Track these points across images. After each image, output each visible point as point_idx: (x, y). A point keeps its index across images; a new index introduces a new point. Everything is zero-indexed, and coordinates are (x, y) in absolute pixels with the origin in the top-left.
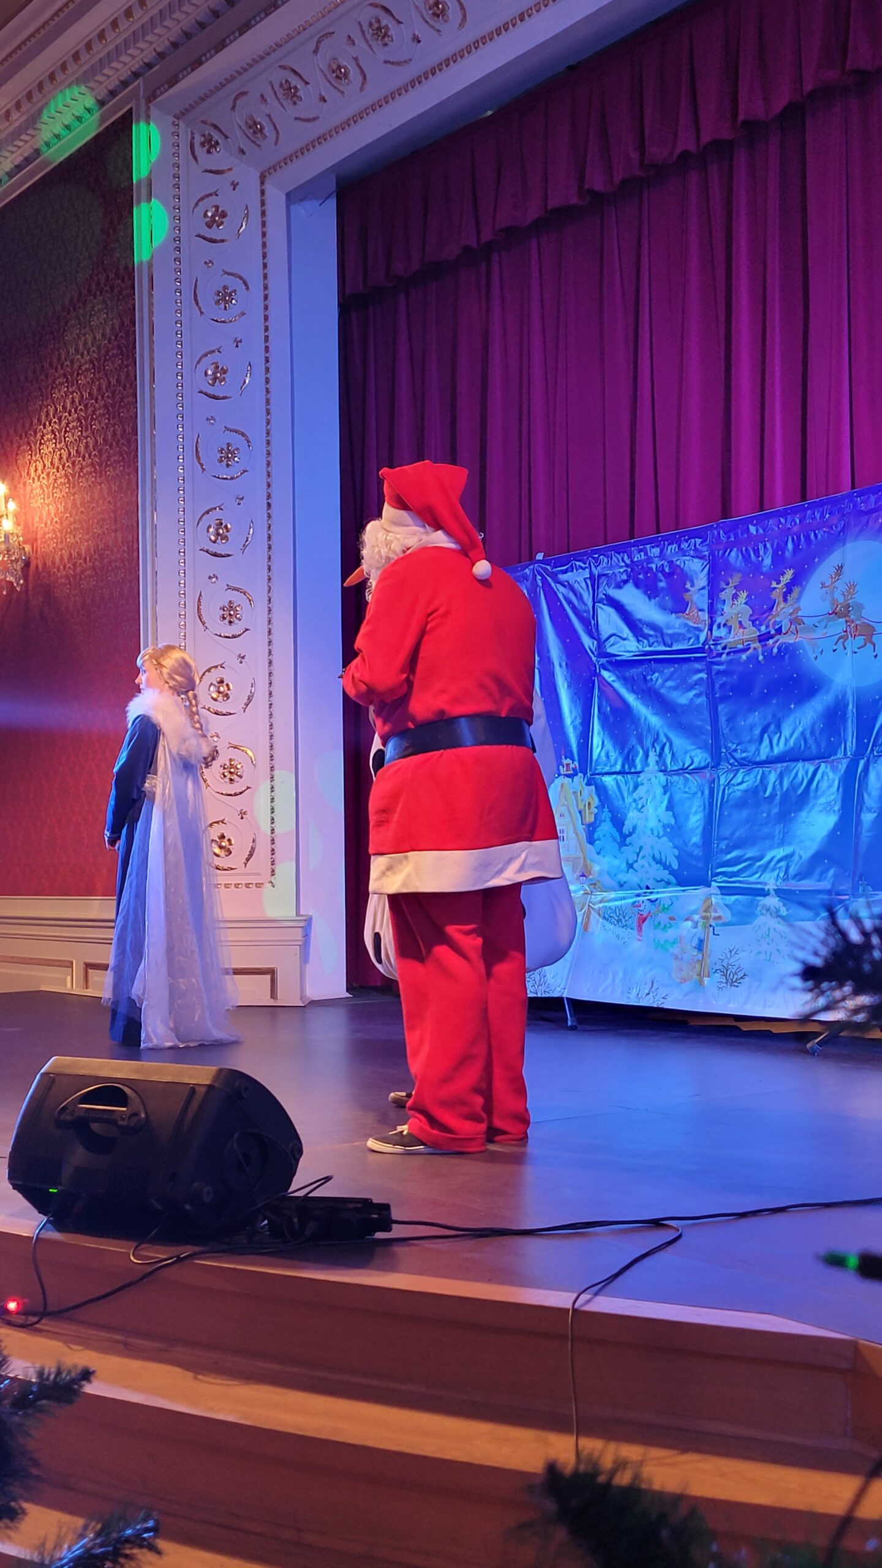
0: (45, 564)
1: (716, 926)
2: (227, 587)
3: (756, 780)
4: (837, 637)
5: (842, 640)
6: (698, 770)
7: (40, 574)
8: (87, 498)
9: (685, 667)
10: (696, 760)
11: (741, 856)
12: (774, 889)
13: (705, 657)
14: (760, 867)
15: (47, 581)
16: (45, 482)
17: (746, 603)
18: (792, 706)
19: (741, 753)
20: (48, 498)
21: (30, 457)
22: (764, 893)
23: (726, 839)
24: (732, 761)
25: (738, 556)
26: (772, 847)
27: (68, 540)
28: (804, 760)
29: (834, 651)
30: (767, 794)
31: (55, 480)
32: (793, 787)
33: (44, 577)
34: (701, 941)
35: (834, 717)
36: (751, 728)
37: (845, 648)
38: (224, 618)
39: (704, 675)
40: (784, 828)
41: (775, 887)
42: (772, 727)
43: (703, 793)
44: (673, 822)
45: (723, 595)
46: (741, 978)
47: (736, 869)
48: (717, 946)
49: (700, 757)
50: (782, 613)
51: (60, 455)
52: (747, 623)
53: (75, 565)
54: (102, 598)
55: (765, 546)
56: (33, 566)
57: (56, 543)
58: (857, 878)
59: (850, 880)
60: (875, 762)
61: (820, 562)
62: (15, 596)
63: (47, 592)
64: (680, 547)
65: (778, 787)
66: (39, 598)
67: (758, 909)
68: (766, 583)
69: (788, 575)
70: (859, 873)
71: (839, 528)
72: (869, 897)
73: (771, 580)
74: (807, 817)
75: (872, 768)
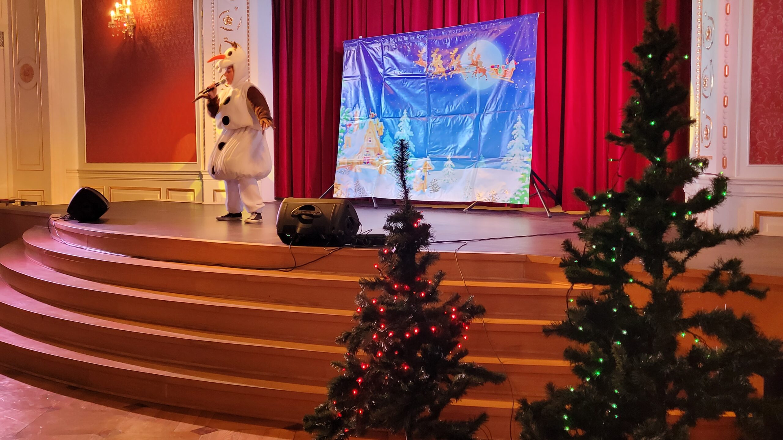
0: (144, 28)
1: (429, 171)
3: (444, 121)
4: (473, 72)
5: (475, 74)
6: (422, 117)
7: (141, 32)
9: (418, 80)
10: (422, 114)
11: (438, 147)
13: (425, 77)
14: (445, 151)
15: (145, 35)
17: (441, 59)
18: (457, 96)
19: (438, 111)
22: (447, 160)
23: (433, 141)
24: (435, 114)
25: (438, 42)
26: (449, 144)
27: (156, 19)
28: (462, 114)
29: (472, 77)
30: (448, 125)
32: (458, 122)
33: (143, 33)
34: (424, 177)
35: (472, 100)
36: (442, 103)
37: (476, 76)
39: (425, 84)
40: (454, 137)
41: (451, 158)
42: (450, 103)
43: (424, 125)
44: (413, 135)
45: (432, 56)
46: (439, 189)
47: (436, 151)
48: (430, 178)
49: (422, 112)
50: (454, 63)
52: (441, 66)
53: (160, 30)
54: (175, 44)
55: (448, 40)
56: (137, 28)
57: (150, 20)
58: (479, 154)
59: (477, 155)
60: (486, 116)
61: (468, 46)
62: (128, 40)
63: (146, 40)
64: (416, 37)
65: (452, 123)
66: (142, 41)
67: (445, 165)
68: (448, 52)
69: (456, 50)
70: (480, 152)
71: (475, 35)
72: (483, 160)
73: (450, 51)
74: (462, 134)
75: (485, 117)
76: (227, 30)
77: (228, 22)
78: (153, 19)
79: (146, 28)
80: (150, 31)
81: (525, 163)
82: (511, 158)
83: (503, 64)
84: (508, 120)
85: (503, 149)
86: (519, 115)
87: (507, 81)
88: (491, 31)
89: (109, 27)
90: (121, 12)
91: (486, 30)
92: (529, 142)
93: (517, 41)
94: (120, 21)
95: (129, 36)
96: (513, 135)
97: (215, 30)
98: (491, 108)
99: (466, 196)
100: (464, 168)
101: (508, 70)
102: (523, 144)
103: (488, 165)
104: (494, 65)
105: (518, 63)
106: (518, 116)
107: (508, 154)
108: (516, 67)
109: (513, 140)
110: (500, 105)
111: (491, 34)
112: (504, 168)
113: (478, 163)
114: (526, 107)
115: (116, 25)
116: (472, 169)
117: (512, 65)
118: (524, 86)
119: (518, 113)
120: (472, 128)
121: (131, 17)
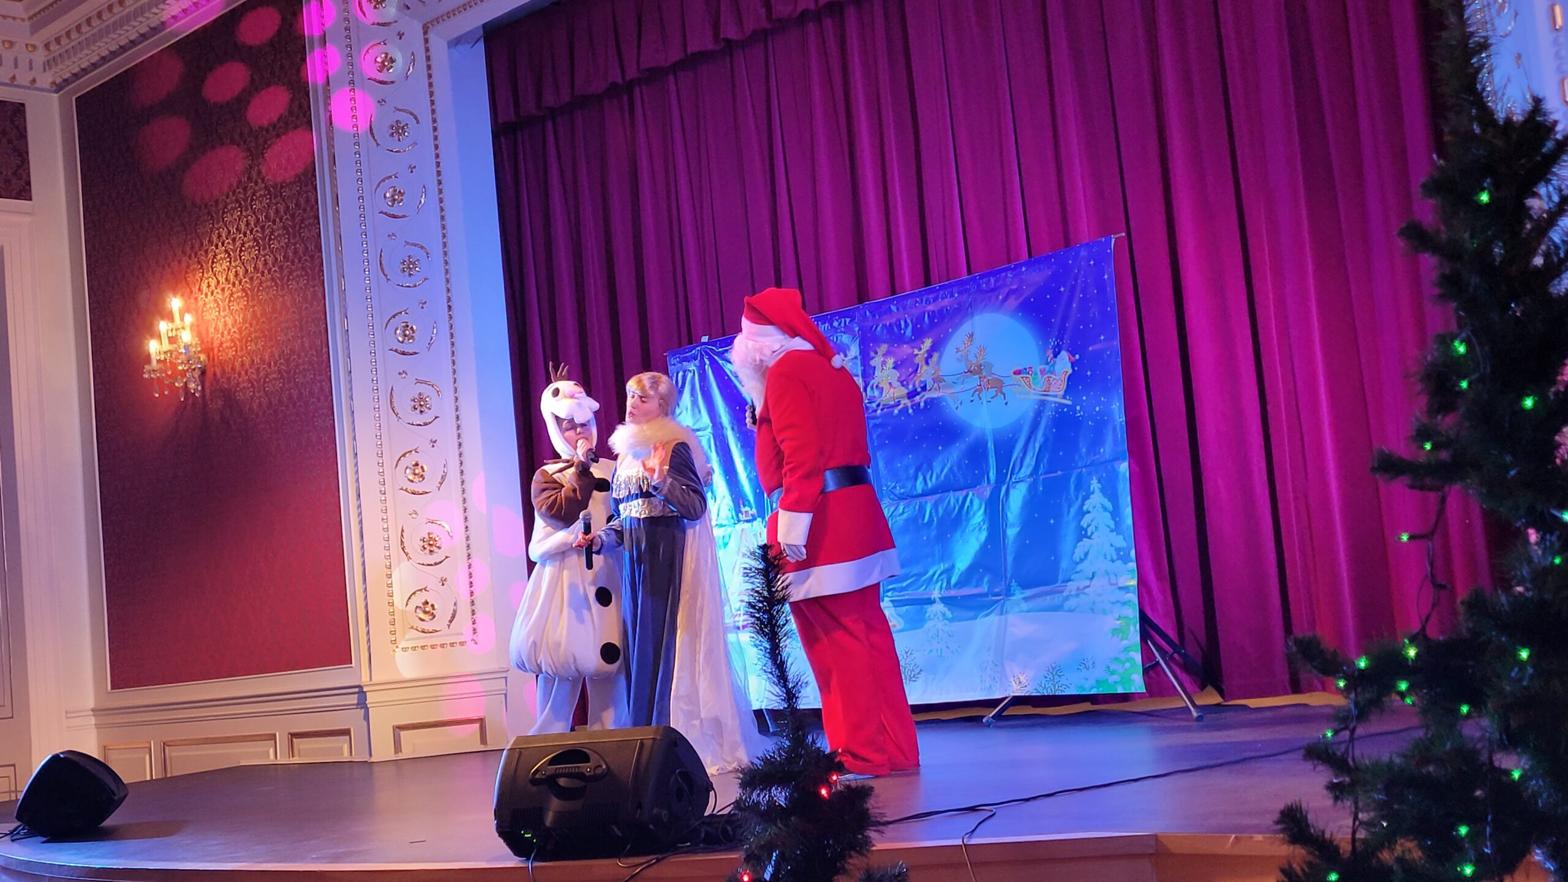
0: (224, 372)
2: (415, 381)
3: (915, 510)
4: (974, 390)
5: (977, 393)
7: (219, 380)
8: (269, 309)
11: (908, 574)
12: (940, 598)
14: (925, 581)
15: (226, 386)
16: (220, 296)
17: (894, 368)
18: (940, 448)
19: (900, 489)
20: (224, 310)
21: (201, 274)
22: (931, 602)
24: (892, 497)
25: (882, 331)
26: (933, 564)
27: (249, 348)
28: (955, 490)
29: (972, 401)
30: (926, 520)
31: (231, 295)
32: (947, 512)
33: (223, 382)
36: (907, 469)
37: (980, 399)
38: (416, 409)
40: (942, 547)
41: (940, 596)
42: (925, 466)
45: (873, 363)
46: (918, 673)
47: (905, 584)
50: (925, 373)
51: (236, 272)
52: (896, 384)
53: (258, 370)
54: (290, 397)
55: (906, 321)
56: (209, 374)
57: (236, 351)
58: (1008, 582)
59: (1003, 582)
60: (1014, 488)
61: (954, 331)
62: (190, 401)
63: (228, 396)
64: (831, 325)
65: (934, 514)
66: (219, 401)
67: (927, 615)
68: (910, 351)
69: (928, 343)
70: (1009, 576)
71: (967, 305)
72: (1018, 595)
73: (913, 348)
74: (961, 537)
75: (1012, 492)
76: (403, 353)
77: (405, 335)
78: (242, 350)
79: (228, 369)
80: (236, 375)
81: (1123, 592)
82: (1087, 583)
83: (1041, 364)
84: (1068, 494)
85: (1064, 564)
86: (1094, 478)
87: (1055, 403)
88: (1006, 290)
89: (146, 376)
90: (172, 340)
91: (993, 290)
92: (1125, 541)
93: (1069, 305)
94: (171, 362)
95: (192, 391)
96: (1085, 526)
97: (377, 357)
98: (1023, 470)
99: (988, 685)
100: (975, 618)
101: (1054, 376)
102: (1112, 545)
103: (1031, 604)
104: (1020, 368)
105: (1077, 357)
106: (1092, 482)
107: (1076, 572)
108: (1073, 367)
109: (1084, 539)
110: (1045, 460)
111: (1005, 299)
112: (1073, 608)
113: (1008, 605)
114: (1107, 457)
115: (161, 371)
116: (994, 618)
117: (1064, 364)
118: (1097, 409)
119: (1090, 474)
120: (984, 521)
121: (194, 349)
